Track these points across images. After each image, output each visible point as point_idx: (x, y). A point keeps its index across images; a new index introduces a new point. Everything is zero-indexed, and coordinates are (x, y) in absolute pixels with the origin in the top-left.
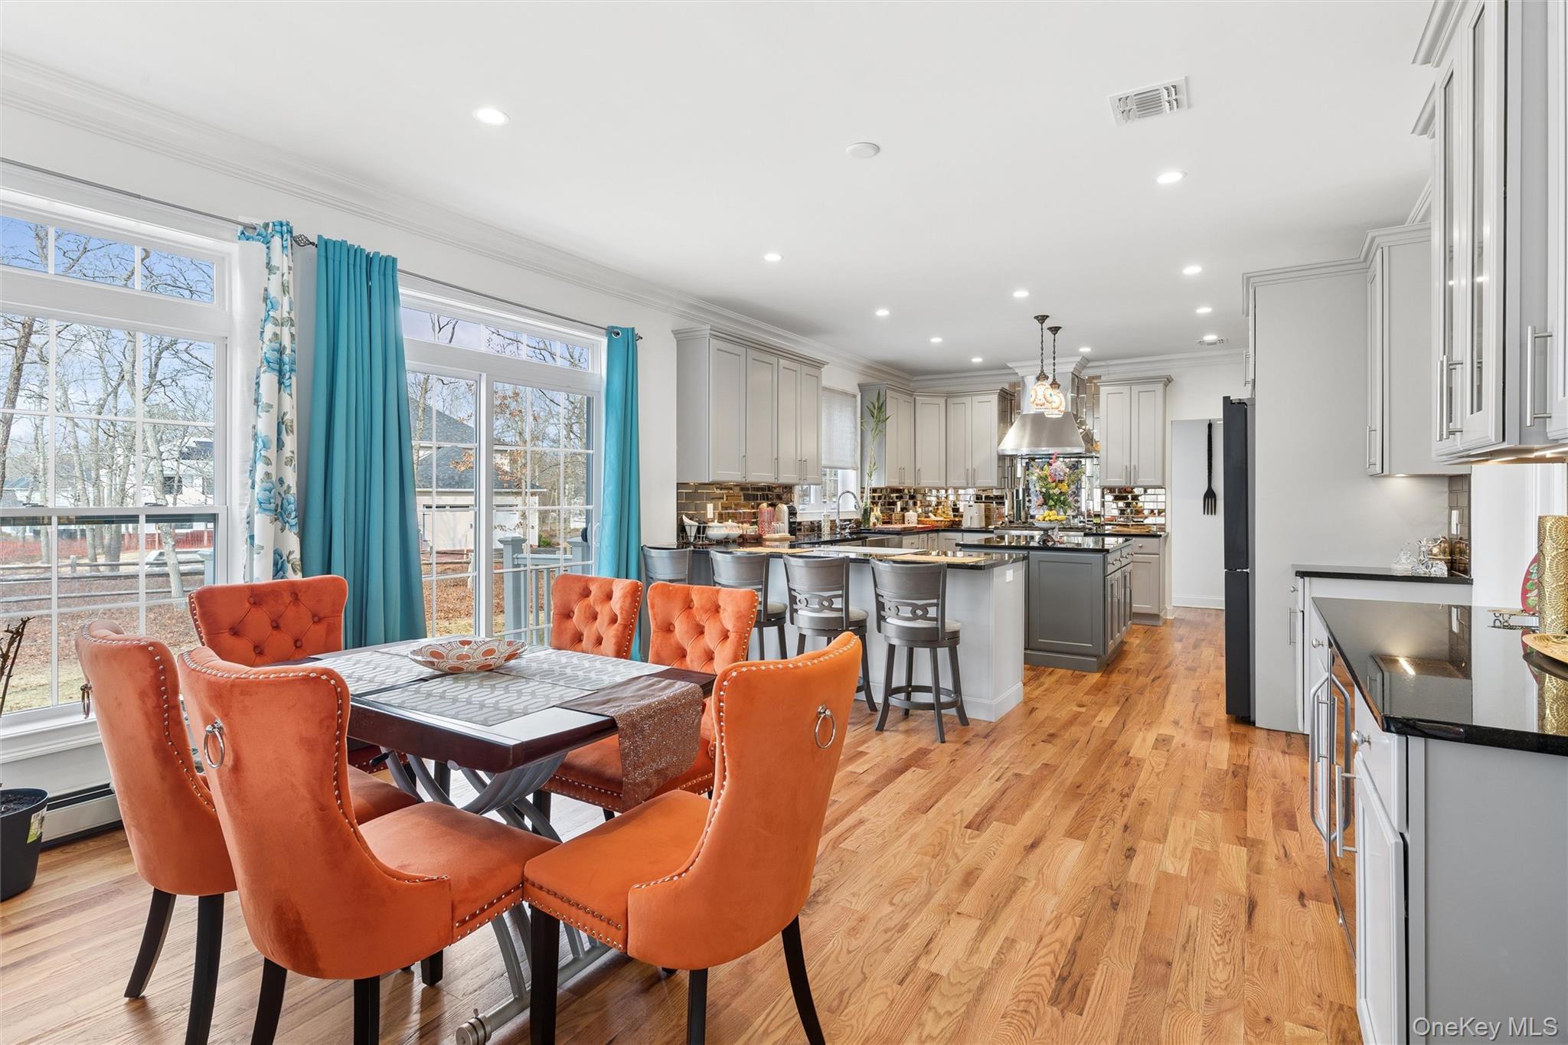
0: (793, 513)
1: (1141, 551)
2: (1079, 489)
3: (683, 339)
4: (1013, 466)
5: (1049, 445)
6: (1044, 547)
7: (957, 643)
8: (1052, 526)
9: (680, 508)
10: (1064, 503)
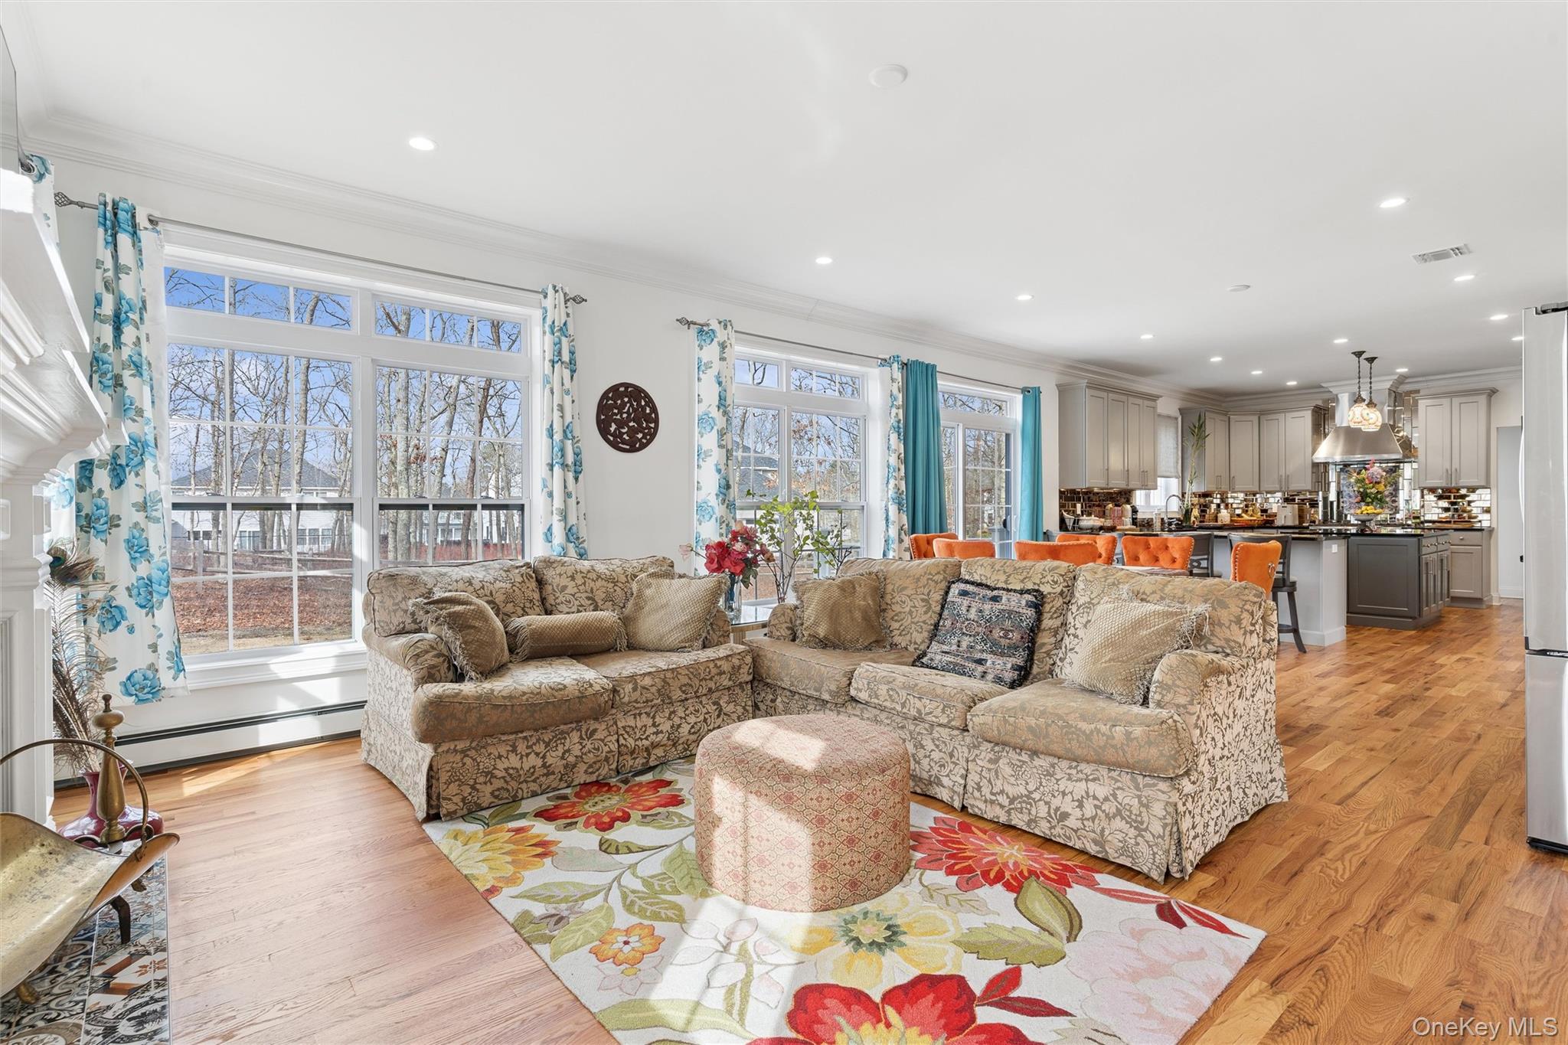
0: (1135, 511)
1: (1463, 543)
2: (1396, 490)
3: (1063, 391)
4: (1326, 471)
5: (1364, 452)
6: (1361, 533)
7: (1295, 590)
8: (1369, 518)
9: (1062, 506)
10: (1381, 500)
